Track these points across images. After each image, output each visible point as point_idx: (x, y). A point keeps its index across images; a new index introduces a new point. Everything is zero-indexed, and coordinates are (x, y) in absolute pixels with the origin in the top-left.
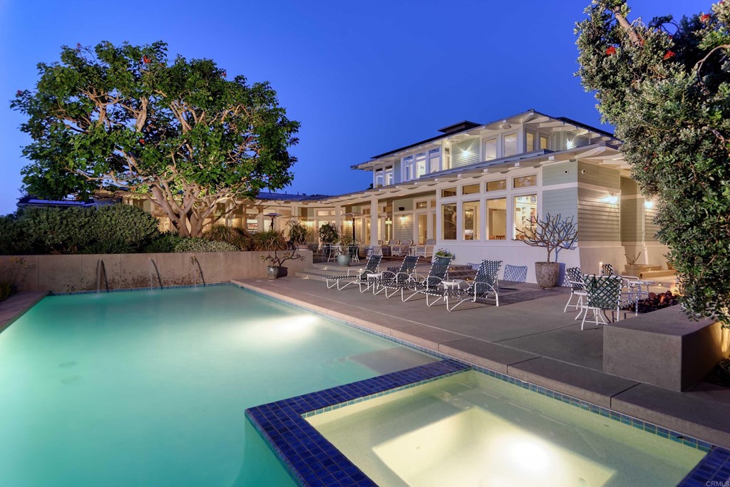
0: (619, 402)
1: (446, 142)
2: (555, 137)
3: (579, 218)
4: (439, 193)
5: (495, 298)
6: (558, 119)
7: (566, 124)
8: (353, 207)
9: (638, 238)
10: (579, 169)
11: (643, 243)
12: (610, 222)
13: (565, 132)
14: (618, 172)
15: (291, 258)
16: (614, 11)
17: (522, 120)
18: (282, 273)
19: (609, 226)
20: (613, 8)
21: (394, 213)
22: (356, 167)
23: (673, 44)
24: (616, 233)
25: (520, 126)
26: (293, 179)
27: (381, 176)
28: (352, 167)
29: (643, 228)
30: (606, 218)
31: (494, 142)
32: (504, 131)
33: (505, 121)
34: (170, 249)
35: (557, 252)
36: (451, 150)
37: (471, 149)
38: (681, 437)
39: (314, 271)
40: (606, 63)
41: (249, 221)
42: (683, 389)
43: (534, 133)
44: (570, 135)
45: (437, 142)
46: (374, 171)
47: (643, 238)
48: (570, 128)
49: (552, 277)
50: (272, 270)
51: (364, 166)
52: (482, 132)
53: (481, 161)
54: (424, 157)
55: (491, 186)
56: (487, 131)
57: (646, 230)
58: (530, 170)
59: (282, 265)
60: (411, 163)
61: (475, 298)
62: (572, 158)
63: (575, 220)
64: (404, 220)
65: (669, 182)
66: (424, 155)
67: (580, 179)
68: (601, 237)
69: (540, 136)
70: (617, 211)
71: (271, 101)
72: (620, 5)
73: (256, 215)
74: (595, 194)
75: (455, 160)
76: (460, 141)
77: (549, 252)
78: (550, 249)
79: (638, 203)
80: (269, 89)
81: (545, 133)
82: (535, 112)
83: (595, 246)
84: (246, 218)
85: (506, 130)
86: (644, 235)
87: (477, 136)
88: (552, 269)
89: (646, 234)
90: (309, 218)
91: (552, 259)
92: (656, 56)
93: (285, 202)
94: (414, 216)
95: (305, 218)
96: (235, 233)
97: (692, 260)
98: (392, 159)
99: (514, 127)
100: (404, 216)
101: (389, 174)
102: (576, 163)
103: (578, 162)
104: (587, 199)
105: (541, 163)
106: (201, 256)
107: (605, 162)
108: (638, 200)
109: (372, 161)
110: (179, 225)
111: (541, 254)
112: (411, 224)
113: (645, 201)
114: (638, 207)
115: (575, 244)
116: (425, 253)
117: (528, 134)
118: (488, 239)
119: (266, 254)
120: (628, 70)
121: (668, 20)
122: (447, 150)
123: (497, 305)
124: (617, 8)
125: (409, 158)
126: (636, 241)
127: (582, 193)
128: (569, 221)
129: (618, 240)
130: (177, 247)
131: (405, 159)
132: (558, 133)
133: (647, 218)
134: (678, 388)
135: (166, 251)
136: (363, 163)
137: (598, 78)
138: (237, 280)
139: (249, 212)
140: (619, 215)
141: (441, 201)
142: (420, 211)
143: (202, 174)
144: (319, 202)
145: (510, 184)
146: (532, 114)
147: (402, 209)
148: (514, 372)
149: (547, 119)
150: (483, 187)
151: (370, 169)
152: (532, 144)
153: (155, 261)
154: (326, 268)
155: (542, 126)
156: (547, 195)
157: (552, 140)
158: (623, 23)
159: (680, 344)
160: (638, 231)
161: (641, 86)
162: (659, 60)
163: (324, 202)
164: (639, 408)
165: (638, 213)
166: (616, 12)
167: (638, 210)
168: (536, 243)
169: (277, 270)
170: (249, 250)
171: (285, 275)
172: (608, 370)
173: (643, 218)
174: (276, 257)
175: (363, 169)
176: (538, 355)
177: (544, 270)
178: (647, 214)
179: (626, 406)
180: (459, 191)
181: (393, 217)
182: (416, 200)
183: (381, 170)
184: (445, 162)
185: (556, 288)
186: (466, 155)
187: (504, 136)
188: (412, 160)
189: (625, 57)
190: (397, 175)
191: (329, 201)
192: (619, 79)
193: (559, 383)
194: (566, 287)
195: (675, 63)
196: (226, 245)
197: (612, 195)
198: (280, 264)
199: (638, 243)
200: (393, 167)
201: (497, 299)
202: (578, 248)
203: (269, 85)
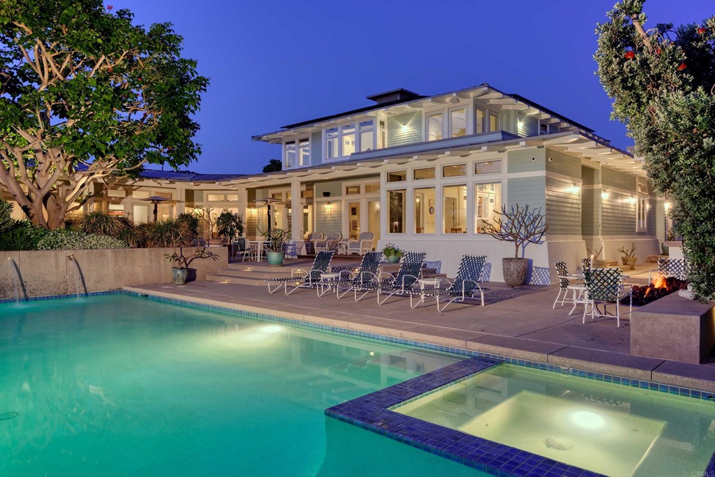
0: (659, 374)
1: (382, 114)
2: (504, 117)
3: (547, 209)
4: (383, 178)
5: (480, 297)
6: (510, 96)
7: (519, 102)
8: (257, 190)
9: (595, 232)
10: (547, 157)
11: (600, 237)
12: (572, 215)
13: (515, 110)
14: (579, 160)
15: (201, 257)
16: (632, 18)
17: (472, 94)
18: (191, 276)
19: (572, 219)
20: (631, 14)
21: (315, 200)
22: (259, 138)
23: (686, 58)
24: (577, 226)
25: (471, 101)
26: (200, 153)
27: (294, 152)
28: (253, 137)
29: (600, 221)
30: (569, 209)
31: (439, 118)
32: (451, 105)
33: (454, 95)
34: (30, 245)
35: (524, 247)
36: (386, 124)
37: (410, 125)
38: (711, 397)
39: (232, 273)
40: (627, 66)
41: (112, 207)
42: (701, 362)
43: (483, 109)
44: (520, 114)
45: (371, 113)
46: (284, 144)
47: (600, 232)
48: (522, 106)
49: (521, 274)
50: (179, 272)
51: (271, 137)
52: (426, 105)
53: (423, 141)
54: (353, 130)
55: (448, 171)
56: (432, 104)
57: (603, 223)
58: (494, 155)
59: (189, 267)
60: (336, 137)
61: (463, 297)
62: (541, 144)
63: (543, 212)
64: (329, 208)
65: (687, 182)
66: (353, 127)
67: (548, 168)
68: (566, 231)
69: (490, 114)
70: (579, 202)
71: (173, 49)
72: (638, 13)
73: (123, 198)
74: (560, 184)
75: (390, 136)
76: (397, 113)
77: (517, 247)
78: (518, 243)
79: (595, 195)
80: (172, 33)
81: (494, 111)
82: (489, 87)
83: (560, 239)
84: (108, 203)
85: (454, 105)
86: (600, 228)
87: (418, 109)
88: (521, 265)
89: (603, 227)
90: (196, 204)
91: (520, 256)
92: (671, 67)
93: (171, 182)
94: (343, 202)
95: (190, 204)
96: (120, 224)
97: (703, 251)
98: (309, 130)
99: (462, 101)
100: (329, 203)
101: (301, 150)
102: (544, 149)
103: (546, 148)
104: (554, 189)
105: (507, 148)
106: (81, 255)
107: (569, 150)
108: (595, 191)
109: (282, 131)
110: (32, 212)
111: (509, 249)
112: (340, 214)
113: (602, 192)
114: (595, 198)
115: (543, 238)
116: (361, 249)
117: (478, 111)
118: (444, 232)
119: (171, 251)
120: (646, 75)
121: (669, 27)
122: (382, 123)
123: (483, 304)
124: (635, 16)
125: (333, 130)
126: (592, 235)
127: (549, 182)
128: (536, 213)
129: (579, 234)
130: (42, 242)
131: (328, 131)
132: (508, 111)
133: (605, 210)
134: (697, 362)
135: (25, 249)
136: (270, 134)
137: (619, 80)
138: (133, 287)
139: (111, 193)
140: (580, 206)
141: (386, 186)
142: (350, 197)
143: (84, 143)
144: (217, 183)
145: (470, 169)
146: (486, 89)
147: (327, 194)
148: (555, 359)
149: (501, 95)
150: (439, 172)
151: (277, 141)
152: (481, 123)
153: (17, 263)
154: (249, 269)
155: (492, 102)
156: (512, 184)
157: (502, 119)
158: (639, 30)
159: (699, 323)
160: (595, 224)
161: (668, 96)
162: (674, 71)
163: (223, 183)
164: (677, 376)
165: (595, 205)
166: (634, 19)
167: (595, 201)
168: (502, 237)
169: (186, 272)
170: (139, 247)
171: (193, 279)
172: (634, 351)
173: (600, 209)
174: (182, 256)
175: (267, 141)
176: (566, 346)
177: (513, 266)
178: (604, 206)
179: (665, 377)
180: (410, 175)
181: (315, 204)
182: (345, 184)
183: (293, 142)
184: (379, 139)
185: (525, 286)
186: (405, 131)
187: (451, 111)
188: (336, 133)
189: (644, 64)
190: (316, 151)
191: (233, 182)
192: (637, 83)
193: (602, 364)
194: (534, 285)
195: (686, 75)
196: (110, 239)
197: (575, 184)
198: (187, 265)
199: (595, 237)
200: (310, 139)
201: (482, 298)
202: (546, 242)
203: (171, 28)
